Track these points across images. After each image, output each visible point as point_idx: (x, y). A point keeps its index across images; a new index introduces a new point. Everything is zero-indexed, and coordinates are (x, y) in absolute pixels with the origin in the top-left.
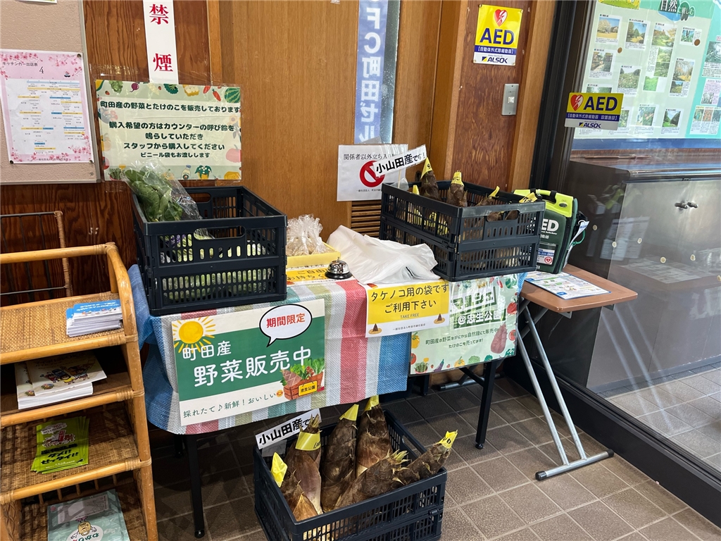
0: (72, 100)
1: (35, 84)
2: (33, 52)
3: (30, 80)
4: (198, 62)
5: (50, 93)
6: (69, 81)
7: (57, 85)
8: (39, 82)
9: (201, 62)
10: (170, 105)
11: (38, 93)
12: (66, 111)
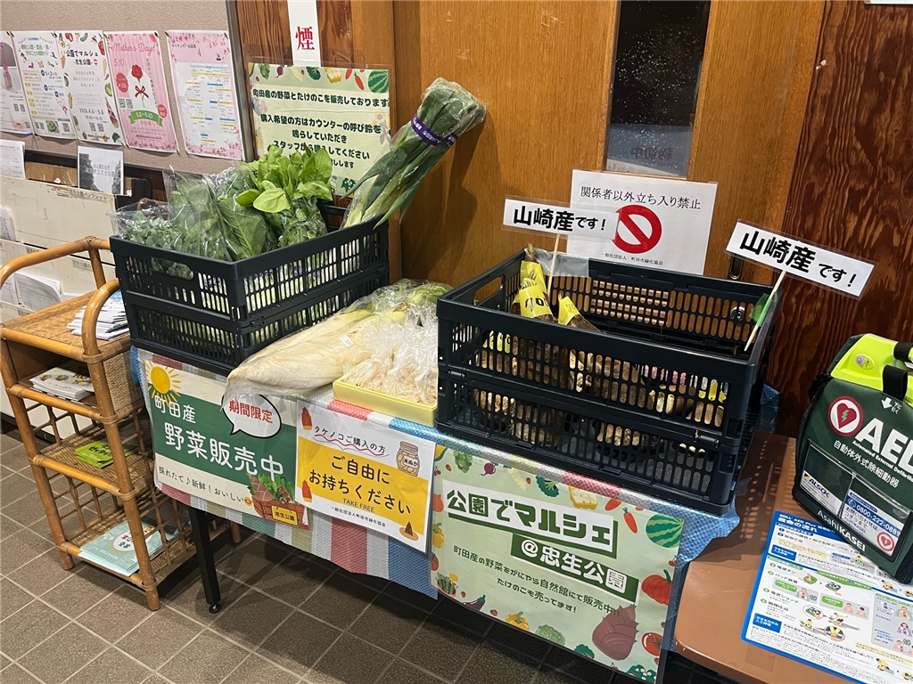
0: (225, 87)
1: (197, 69)
2: (192, 32)
3: (193, 64)
4: (341, 35)
5: (207, 79)
6: (220, 66)
7: (212, 70)
8: (198, 66)
9: (343, 35)
10: (314, 95)
11: (199, 79)
12: (221, 100)
